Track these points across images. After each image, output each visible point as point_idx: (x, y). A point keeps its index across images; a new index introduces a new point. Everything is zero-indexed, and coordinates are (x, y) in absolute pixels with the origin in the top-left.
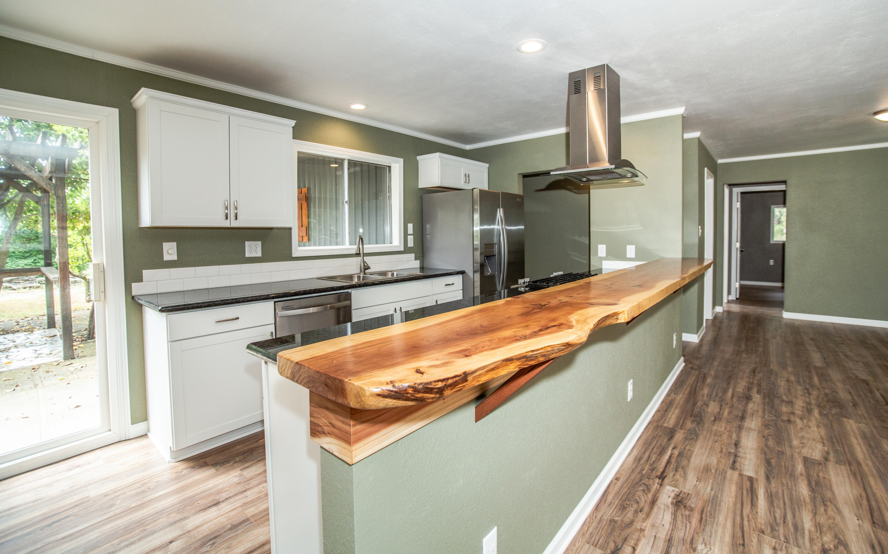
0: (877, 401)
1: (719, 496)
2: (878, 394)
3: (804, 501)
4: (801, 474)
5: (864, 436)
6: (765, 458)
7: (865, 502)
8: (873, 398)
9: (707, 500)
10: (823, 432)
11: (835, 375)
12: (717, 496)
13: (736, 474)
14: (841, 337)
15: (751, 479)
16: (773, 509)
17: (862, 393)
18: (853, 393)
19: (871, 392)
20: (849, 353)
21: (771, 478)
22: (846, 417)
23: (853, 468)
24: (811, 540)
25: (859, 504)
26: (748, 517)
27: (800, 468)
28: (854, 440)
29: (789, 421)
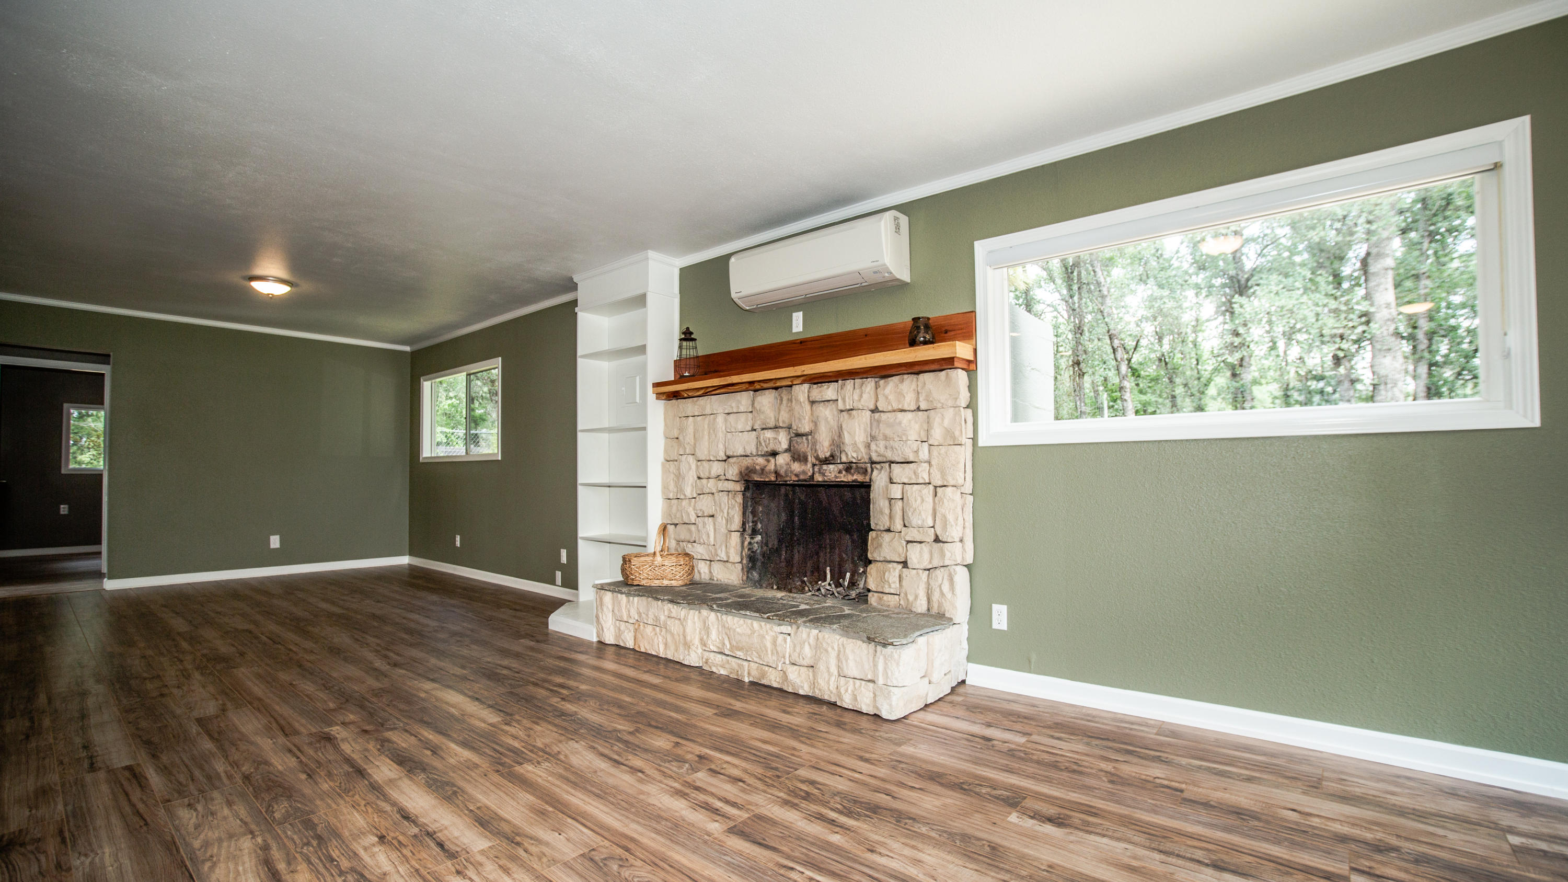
0: (265, 644)
1: (84, 804)
2: (264, 638)
3: (210, 752)
4: (199, 734)
5: (259, 676)
6: (142, 740)
7: (274, 725)
8: (259, 643)
9: (62, 820)
10: (211, 689)
11: (208, 633)
12: (81, 808)
13: (102, 775)
14: (205, 596)
15: (129, 768)
16: (173, 778)
17: (246, 642)
18: (236, 644)
19: (257, 638)
20: (220, 610)
21: (159, 754)
22: (234, 668)
23: (255, 705)
24: (230, 777)
25: (268, 728)
26: (141, 799)
27: (194, 729)
28: (249, 683)
29: (162, 695)
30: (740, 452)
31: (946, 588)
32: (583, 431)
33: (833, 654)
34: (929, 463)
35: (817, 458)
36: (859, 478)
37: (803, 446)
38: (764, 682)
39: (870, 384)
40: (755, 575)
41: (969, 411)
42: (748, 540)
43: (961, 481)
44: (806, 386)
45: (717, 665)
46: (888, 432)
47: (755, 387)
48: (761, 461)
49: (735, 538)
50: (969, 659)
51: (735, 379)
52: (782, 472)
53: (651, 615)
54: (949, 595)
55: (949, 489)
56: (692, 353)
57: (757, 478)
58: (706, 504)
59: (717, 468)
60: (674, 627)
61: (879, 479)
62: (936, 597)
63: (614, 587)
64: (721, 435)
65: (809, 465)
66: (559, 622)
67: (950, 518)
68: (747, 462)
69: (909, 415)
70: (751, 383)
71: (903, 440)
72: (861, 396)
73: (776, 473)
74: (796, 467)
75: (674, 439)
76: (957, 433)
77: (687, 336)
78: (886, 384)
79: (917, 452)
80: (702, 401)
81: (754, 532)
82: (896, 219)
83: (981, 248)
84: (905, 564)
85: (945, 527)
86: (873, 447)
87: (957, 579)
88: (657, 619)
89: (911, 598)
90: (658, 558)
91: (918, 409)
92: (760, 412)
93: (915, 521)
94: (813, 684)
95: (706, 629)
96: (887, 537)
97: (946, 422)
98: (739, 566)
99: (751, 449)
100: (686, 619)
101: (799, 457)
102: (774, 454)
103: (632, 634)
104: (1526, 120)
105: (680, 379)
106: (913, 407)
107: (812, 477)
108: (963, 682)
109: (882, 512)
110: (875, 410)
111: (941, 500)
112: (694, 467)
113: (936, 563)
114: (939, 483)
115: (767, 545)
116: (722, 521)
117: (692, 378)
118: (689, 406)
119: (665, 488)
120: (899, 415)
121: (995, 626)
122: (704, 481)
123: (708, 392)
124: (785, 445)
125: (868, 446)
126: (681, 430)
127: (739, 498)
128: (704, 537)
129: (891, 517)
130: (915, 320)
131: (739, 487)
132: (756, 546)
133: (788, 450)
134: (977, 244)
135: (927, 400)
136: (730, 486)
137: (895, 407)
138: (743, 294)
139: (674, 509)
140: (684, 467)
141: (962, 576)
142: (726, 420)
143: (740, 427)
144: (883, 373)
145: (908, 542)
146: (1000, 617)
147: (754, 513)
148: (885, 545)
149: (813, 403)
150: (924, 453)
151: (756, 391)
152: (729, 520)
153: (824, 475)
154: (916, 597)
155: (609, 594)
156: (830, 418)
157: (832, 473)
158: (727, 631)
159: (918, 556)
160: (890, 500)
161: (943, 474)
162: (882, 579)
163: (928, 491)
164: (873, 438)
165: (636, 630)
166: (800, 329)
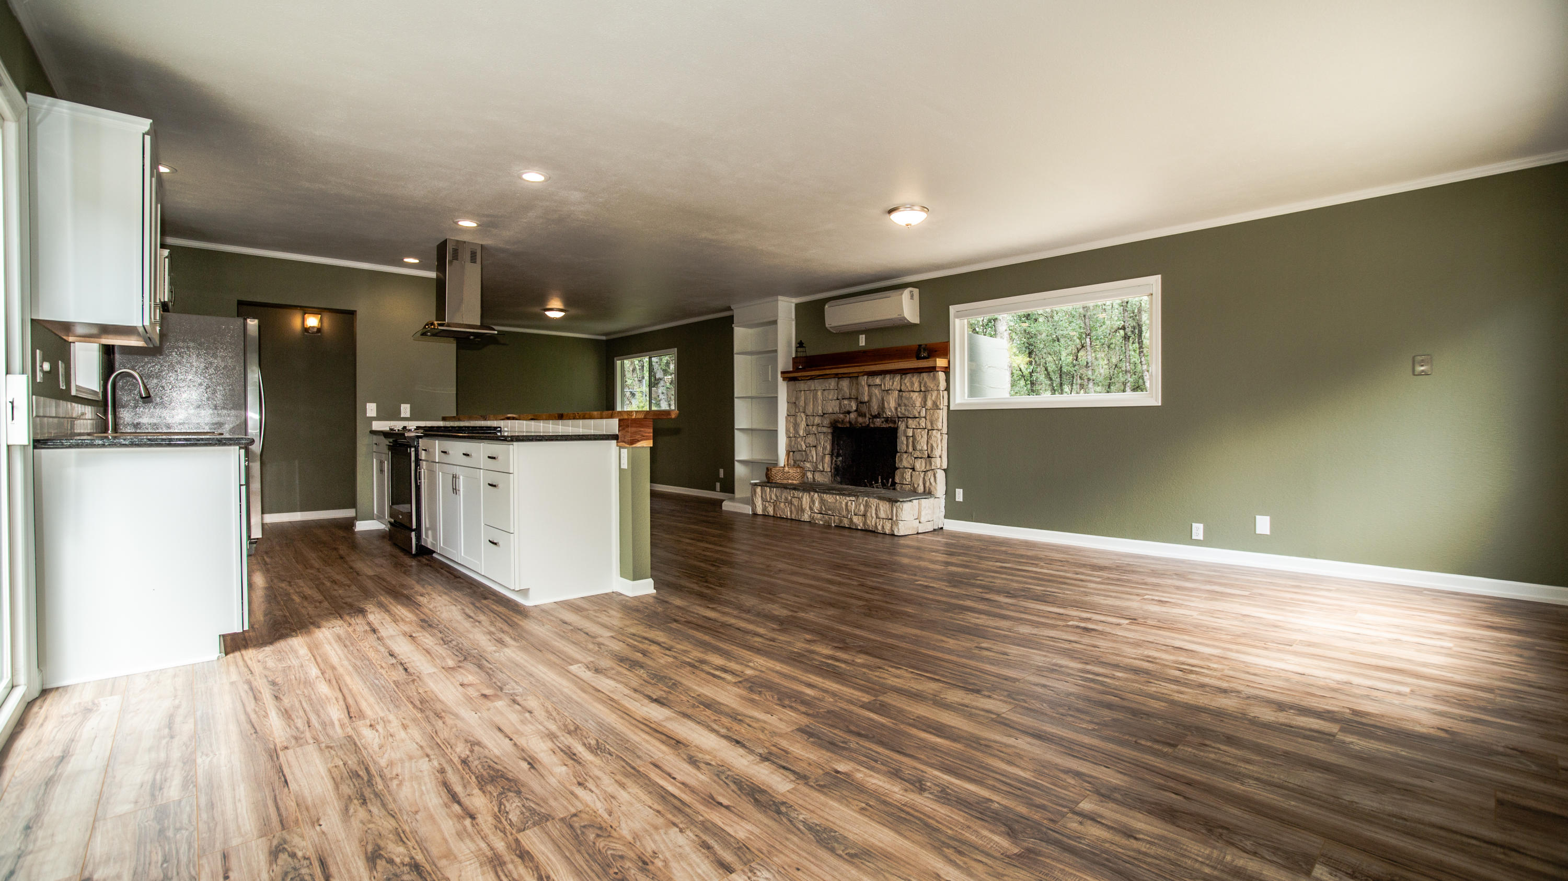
30: (831, 411)
31: (932, 480)
32: (737, 398)
33: (874, 508)
34: (925, 417)
35: (871, 415)
36: (892, 425)
37: (864, 409)
38: (842, 525)
39: (898, 378)
40: (839, 479)
41: (946, 393)
42: (835, 459)
43: (940, 427)
44: (866, 377)
45: (818, 519)
46: (906, 402)
47: (839, 377)
48: (841, 416)
49: (827, 459)
50: (945, 517)
51: (828, 372)
52: (853, 422)
53: (783, 497)
54: (933, 484)
55: (934, 431)
56: (804, 355)
57: (840, 425)
58: (811, 440)
59: (817, 420)
60: (795, 502)
61: (902, 426)
62: (928, 484)
63: (762, 485)
64: (820, 401)
65: (867, 419)
66: (727, 506)
67: (935, 445)
68: (834, 417)
69: (917, 394)
70: (837, 374)
71: (914, 406)
72: (893, 383)
73: (850, 422)
74: (860, 420)
75: (793, 403)
76: (938, 403)
77: (800, 345)
78: (906, 377)
79: (919, 413)
80: (809, 383)
81: (838, 455)
82: (911, 292)
83: (953, 309)
84: (913, 469)
85: (932, 451)
86: (899, 410)
87: (937, 475)
88: (786, 499)
89: (916, 486)
90: (787, 469)
91: (921, 391)
92: (842, 389)
93: (919, 447)
94: (864, 524)
95: (813, 502)
96: (905, 456)
97: (934, 398)
98: (830, 474)
99: (837, 409)
100: (802, 497)
101: (862, 415)
102: (849, 412)
103: (772, 508)
104: (1159, 276)
105: (796, 369)
106: (918, 390)
107: (869, 425)
108: (942, 528)
109: (903, 443)
110: (900, 391)
111: (930, 436)
112: (804, 419)
113: (928, 468)
114: (930, 428)
115: (845, 462)
116: (820, 449)
117: (804, 370)
118: (802, 385)
119: (787, 431)
120: (912, 394)
121: (957, 500)
122: (811, 427)
123: (812, 378)
124: (854, 408)
125: (896, 409)
126: (797, 398)
127: (830, 437)
128: (811, 458)
129: (907, 446)
130: (920, 346)
131: (830, 430)
132: (839, 463)
133: (856, 411)
134: (951, 307)
135: (924, 386)
136: (825, 430)
137: (910, 389)
138: (832, 325)
139: (793, 443)
140: (799, 420)
141: (941, 475)
142: (822, 394)
143: (830, 397)
144: (904, 372)
145: (915, 458)
146: (959, 495)
147: (838, 445)
148: (904, 460)
149: (869, 386)
150: (923, 414)
151: (839, 378)
152: (824, 448)
153: (874, 424)
154: (918, 485)
155: (760, 488)
156: (878, 393)
157: (878, 422)
158: (822, 501)
159: (920, 465)
160: (907, 437)
161: (932, 424)
162: (903, 478)
163: (925, 433)
164: (899, 405)
165: (774, 506)
166: (864, 344)
